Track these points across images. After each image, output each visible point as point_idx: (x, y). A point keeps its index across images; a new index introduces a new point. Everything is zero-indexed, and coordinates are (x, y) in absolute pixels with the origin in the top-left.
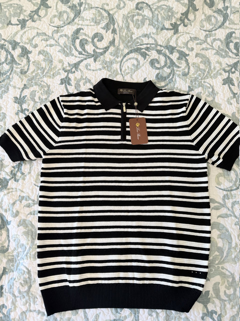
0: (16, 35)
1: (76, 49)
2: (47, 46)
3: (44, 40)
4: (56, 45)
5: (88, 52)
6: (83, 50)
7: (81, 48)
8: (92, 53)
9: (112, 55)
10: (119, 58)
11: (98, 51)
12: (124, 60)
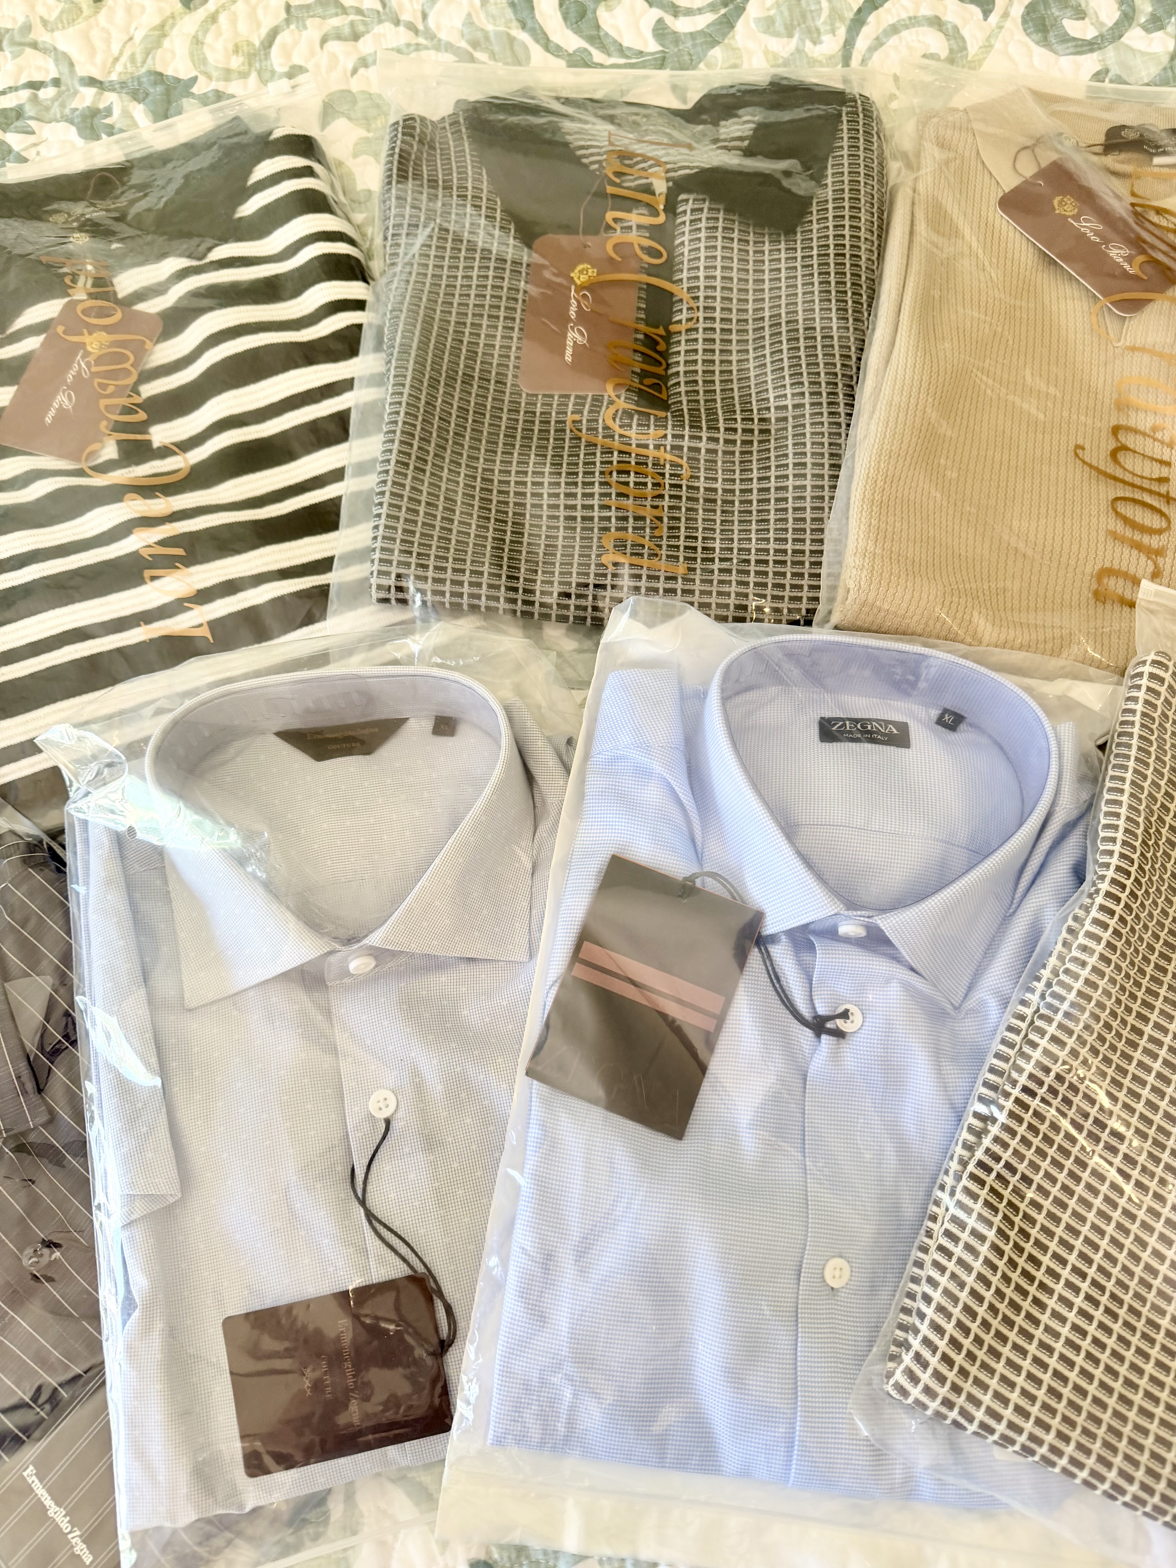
0: (158, 44)
1: (547, 45)
2: (364, 62)
3: (339, 37)
4: (418, 47)
5: (625, 44)
6: (591, 39)
7: (578, 31)
8: (653, 46)
9: (777, 35)
10: (826, 38)
11: (683, 25)
12: (862, 43)
